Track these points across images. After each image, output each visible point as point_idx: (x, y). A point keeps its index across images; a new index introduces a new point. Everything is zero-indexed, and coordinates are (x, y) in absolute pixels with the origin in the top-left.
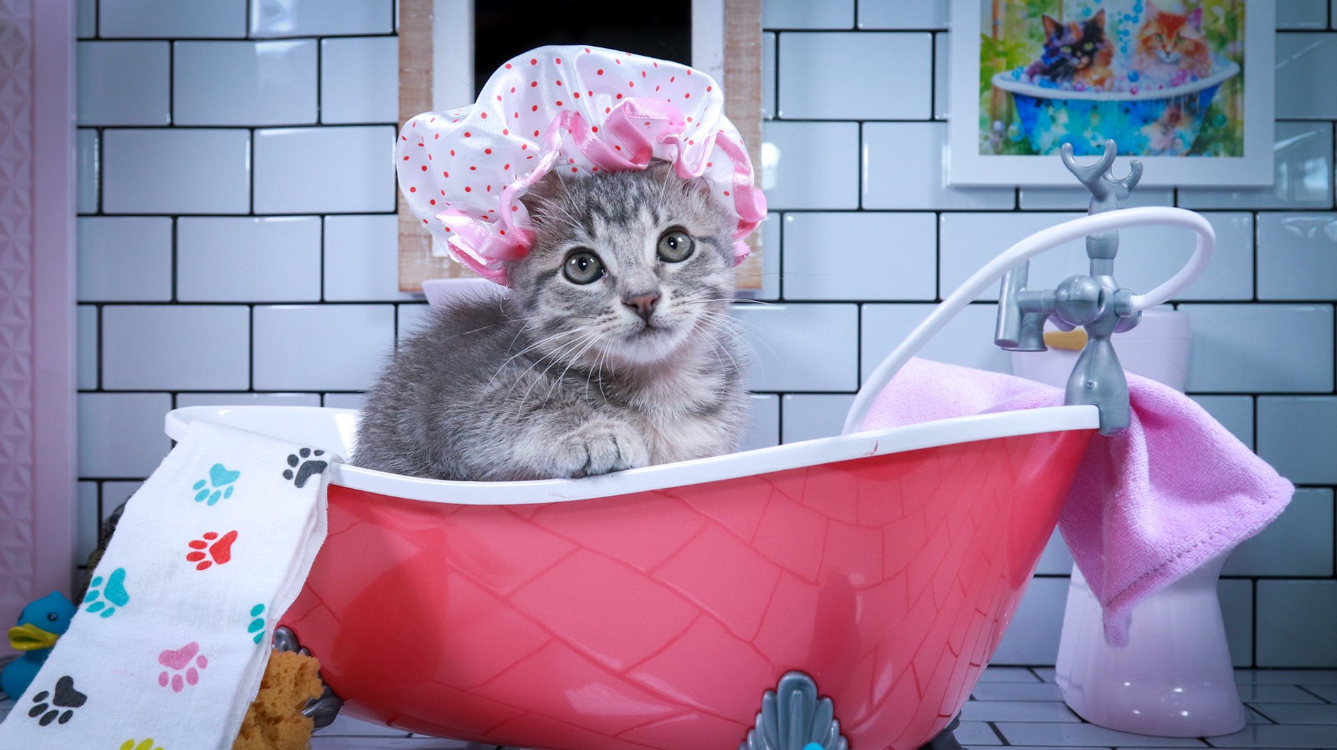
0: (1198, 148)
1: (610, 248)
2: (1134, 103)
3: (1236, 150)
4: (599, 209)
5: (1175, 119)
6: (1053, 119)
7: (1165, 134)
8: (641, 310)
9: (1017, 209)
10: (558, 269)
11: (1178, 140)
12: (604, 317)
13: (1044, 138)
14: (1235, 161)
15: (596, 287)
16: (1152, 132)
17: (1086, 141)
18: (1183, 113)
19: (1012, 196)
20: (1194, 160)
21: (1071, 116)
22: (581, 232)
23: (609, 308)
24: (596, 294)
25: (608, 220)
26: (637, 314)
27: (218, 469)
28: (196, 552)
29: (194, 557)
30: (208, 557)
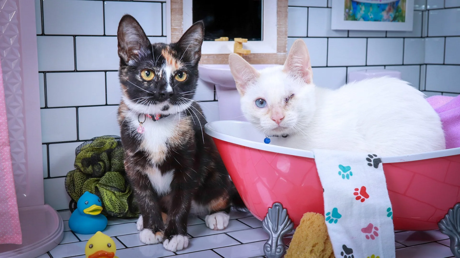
0: (395, 19)
2: (380, 4)
3: (403, 21)
5: (390, 10)
6: (361, 9)
7: (387, 14)
9: (348, 37)
11: (390, 16)
13: (358, 16)
14: (403, 23)
16: (384, 14)
17: (368, 16)
18: (392, 8)
19: (347, 33)
20: (394, 23)
21: (365, 8)
27: (341, 166)
28: (357, 196)
29: (358, 198)
30: (363, 197)
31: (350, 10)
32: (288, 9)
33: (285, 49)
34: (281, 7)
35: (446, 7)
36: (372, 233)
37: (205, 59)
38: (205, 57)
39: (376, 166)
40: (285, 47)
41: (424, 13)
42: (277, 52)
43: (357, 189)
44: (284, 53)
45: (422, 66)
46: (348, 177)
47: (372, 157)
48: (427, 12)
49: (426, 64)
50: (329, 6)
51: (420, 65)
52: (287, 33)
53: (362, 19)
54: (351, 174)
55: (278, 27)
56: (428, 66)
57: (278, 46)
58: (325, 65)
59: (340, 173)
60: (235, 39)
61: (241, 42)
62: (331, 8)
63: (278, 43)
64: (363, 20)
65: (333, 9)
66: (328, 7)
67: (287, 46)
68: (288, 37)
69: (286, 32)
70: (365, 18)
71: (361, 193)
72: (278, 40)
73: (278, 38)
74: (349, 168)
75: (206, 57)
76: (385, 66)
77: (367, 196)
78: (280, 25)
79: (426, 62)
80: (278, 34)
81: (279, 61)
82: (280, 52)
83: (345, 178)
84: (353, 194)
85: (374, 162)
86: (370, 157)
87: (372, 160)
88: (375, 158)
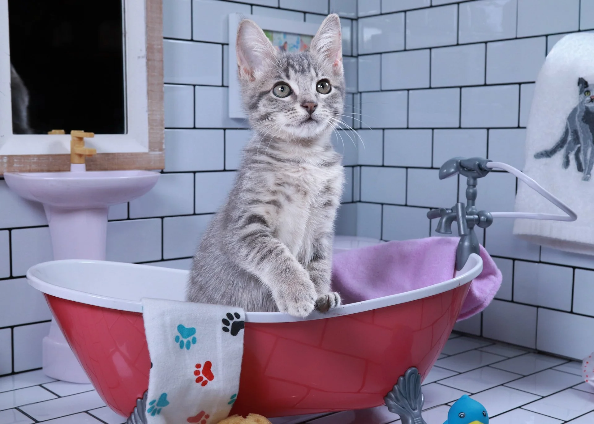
1: (296, 83)
4: (293, 67)
8: (309, 109)
10: (270, 90)
12: (291, 112)
15: (288, 99)
22: (283, 75)
23: (293, 108)
24: (287, 102)
25: (296, 71)
26: (307, 111)
28: (198, 377)
29: (199, 380)
30: (205, 379)
32: (164, 89)
33: (162, 147)
34: (152, 84)
35: (383, 89)
37: (34, 163)
38: (33, 159)
39: (234, 333)
40: (162, 143)
41: (355, 96)
42: (149, 151)
43: (199, 366)
44: (160, 153)
45: (355, 168)
46: (188, 346)
47: (231, 318)
48: (359, 95)
49: (361, 166)
50: (225, 84)
51: (353, 167)
52: (164, 122)
54: (194, 341)
55: (149, 115)
56: (363, 168)
57: (150, 142)
58: (222, 168)
59: (177, 339)
60: (72, 132)
61: (81, 136)
62: (228, 87)
63: (150, 137)
65: (230, 88)
66: (223, 86)
67: (164, 141)
68: (166, 128)
69: (162, 121)
71: (203, 373)
72: (150, 133)
73: (150, 129)
75: (36, 159)
77: (211, 377)
78: (153, 111)
79: (360, 163)
80: (150, 124)
81: (152, 163)
82: (154, 151)
83: (185, 348)
84: (193, 374)
85: (232, 326)
86: (228, 317)
87: (231, 322)
88: (236, 319)
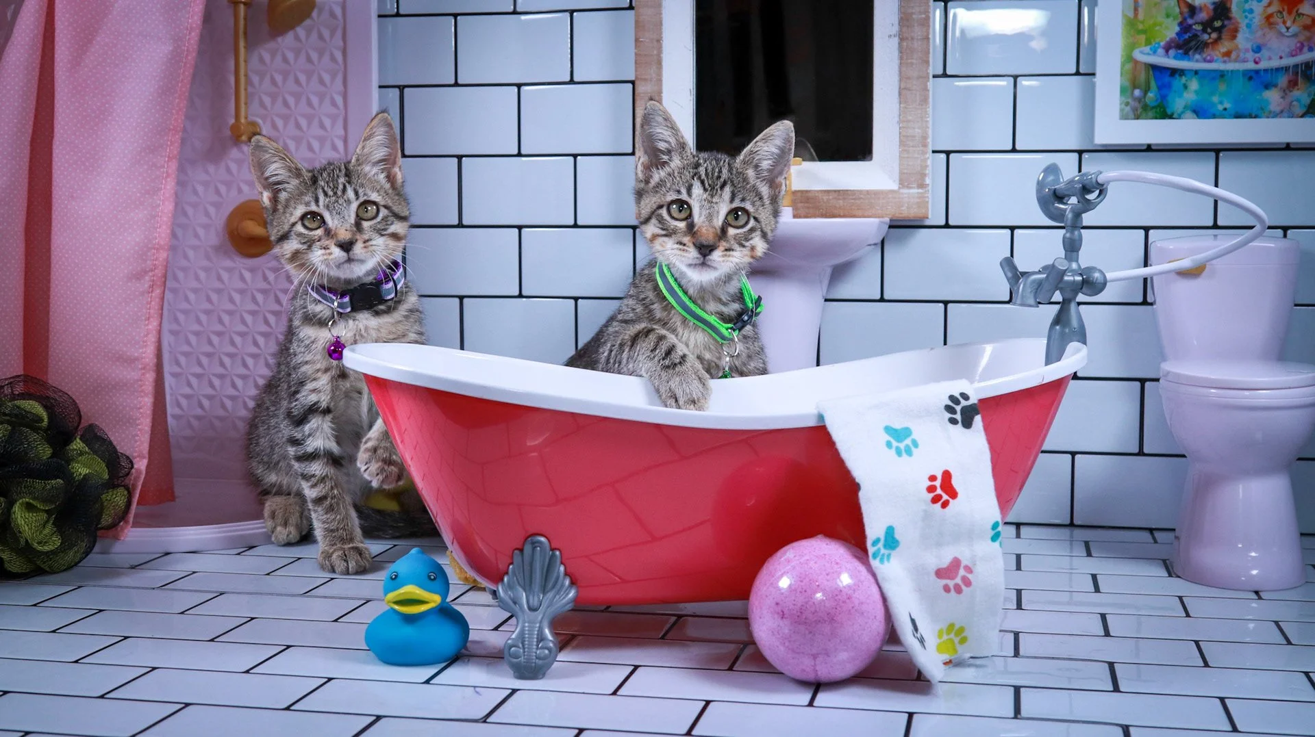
0: (1312, 110)
2: (1257, 72)
5: (1293, 84)
6: (1186, 87)
7: (1283, 97)
11: (1295, 104)
16: (1272, 96)
17: (1213, 106)
18: (1300, 80)
27: (888, 429)
28: (935, 496)
29: (936, 500)
30: (945, 497)
31: (1146, 90)
32: (928, 85)
33: (924, 180)
34: (908, 78)
36: (958, 580)
39: (967, 424)
40: (924, 175)
42: (899, 188)
43: (933, 478)
44: (920, 191)
46: (909, 452)
47: (957, 402)
50: (1084, 71)
52: (929, 142)
53: (1189, 113)
54: (915, 444)
57: (901, 173)
59: (889, 445)
62: (1091, 75)
63: (900, 165)
64: (1195, 116)
65: (1098, 80)
66: (1078, 74)
67: (928, 172)
69: (926, 139)
70: (1200, 112)
71: (942, 487)
72: (901, 158)
73: (901, 152)
74: (907, 432)
76: (1285, 229)
77: (953, 494)
78: (908, 121)
80: (902, 144)
81: (904, 208)
82: (909, 187)
83: (904, 455)
84: (925, 492)
85: (961, 414)
86: (952, 402)
87: (958, 408)
88: (964, 403)
